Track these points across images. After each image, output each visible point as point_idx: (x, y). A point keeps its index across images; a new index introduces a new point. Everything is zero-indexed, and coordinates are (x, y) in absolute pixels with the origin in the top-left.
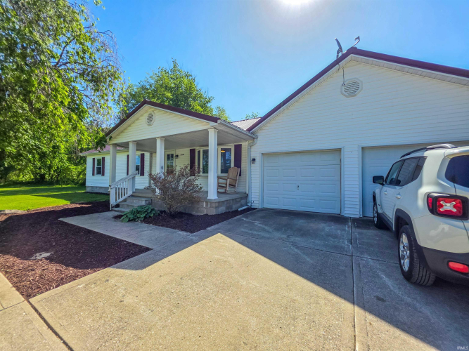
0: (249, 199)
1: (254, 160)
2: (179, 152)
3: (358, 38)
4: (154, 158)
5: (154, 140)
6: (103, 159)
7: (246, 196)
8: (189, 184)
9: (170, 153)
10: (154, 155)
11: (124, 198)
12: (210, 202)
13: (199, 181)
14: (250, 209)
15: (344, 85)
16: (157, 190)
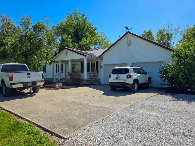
0: (100, 81)
1: (102, 67)
2: (77, 63)
3: (132, 27)
4: (67, 66)
5: (68, 61)
6: (46, 66)
7: (99, 80)
8: (78, 75)
9: (73, 64)
10: (67, 64)
11: (58, 80)
12: (85, 80)
13: (81, 74)
14: (100, 84)
15: (127, 42)
16: (69, 77)
